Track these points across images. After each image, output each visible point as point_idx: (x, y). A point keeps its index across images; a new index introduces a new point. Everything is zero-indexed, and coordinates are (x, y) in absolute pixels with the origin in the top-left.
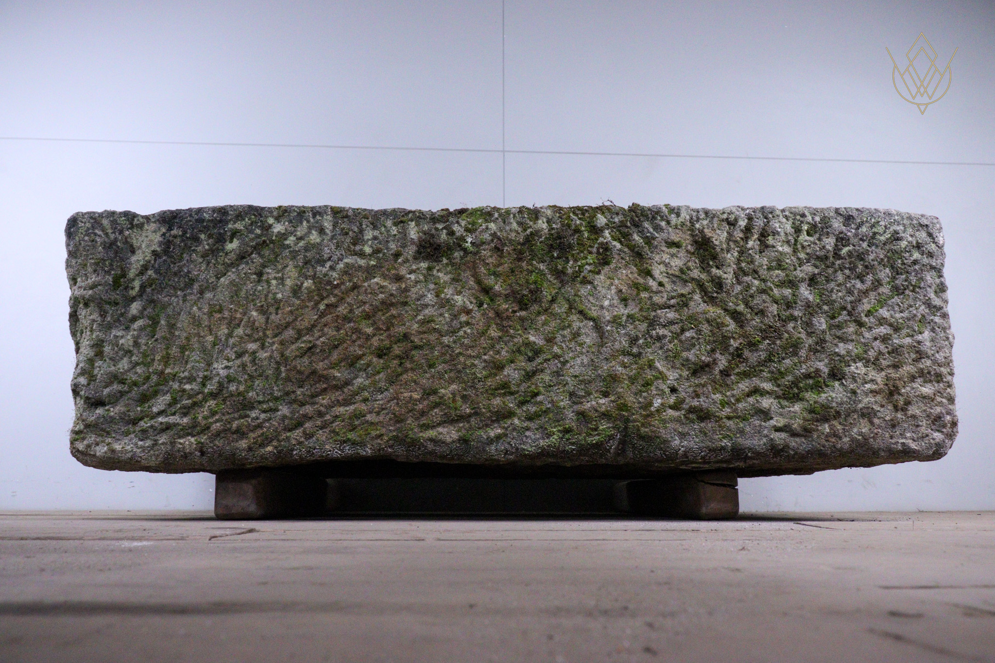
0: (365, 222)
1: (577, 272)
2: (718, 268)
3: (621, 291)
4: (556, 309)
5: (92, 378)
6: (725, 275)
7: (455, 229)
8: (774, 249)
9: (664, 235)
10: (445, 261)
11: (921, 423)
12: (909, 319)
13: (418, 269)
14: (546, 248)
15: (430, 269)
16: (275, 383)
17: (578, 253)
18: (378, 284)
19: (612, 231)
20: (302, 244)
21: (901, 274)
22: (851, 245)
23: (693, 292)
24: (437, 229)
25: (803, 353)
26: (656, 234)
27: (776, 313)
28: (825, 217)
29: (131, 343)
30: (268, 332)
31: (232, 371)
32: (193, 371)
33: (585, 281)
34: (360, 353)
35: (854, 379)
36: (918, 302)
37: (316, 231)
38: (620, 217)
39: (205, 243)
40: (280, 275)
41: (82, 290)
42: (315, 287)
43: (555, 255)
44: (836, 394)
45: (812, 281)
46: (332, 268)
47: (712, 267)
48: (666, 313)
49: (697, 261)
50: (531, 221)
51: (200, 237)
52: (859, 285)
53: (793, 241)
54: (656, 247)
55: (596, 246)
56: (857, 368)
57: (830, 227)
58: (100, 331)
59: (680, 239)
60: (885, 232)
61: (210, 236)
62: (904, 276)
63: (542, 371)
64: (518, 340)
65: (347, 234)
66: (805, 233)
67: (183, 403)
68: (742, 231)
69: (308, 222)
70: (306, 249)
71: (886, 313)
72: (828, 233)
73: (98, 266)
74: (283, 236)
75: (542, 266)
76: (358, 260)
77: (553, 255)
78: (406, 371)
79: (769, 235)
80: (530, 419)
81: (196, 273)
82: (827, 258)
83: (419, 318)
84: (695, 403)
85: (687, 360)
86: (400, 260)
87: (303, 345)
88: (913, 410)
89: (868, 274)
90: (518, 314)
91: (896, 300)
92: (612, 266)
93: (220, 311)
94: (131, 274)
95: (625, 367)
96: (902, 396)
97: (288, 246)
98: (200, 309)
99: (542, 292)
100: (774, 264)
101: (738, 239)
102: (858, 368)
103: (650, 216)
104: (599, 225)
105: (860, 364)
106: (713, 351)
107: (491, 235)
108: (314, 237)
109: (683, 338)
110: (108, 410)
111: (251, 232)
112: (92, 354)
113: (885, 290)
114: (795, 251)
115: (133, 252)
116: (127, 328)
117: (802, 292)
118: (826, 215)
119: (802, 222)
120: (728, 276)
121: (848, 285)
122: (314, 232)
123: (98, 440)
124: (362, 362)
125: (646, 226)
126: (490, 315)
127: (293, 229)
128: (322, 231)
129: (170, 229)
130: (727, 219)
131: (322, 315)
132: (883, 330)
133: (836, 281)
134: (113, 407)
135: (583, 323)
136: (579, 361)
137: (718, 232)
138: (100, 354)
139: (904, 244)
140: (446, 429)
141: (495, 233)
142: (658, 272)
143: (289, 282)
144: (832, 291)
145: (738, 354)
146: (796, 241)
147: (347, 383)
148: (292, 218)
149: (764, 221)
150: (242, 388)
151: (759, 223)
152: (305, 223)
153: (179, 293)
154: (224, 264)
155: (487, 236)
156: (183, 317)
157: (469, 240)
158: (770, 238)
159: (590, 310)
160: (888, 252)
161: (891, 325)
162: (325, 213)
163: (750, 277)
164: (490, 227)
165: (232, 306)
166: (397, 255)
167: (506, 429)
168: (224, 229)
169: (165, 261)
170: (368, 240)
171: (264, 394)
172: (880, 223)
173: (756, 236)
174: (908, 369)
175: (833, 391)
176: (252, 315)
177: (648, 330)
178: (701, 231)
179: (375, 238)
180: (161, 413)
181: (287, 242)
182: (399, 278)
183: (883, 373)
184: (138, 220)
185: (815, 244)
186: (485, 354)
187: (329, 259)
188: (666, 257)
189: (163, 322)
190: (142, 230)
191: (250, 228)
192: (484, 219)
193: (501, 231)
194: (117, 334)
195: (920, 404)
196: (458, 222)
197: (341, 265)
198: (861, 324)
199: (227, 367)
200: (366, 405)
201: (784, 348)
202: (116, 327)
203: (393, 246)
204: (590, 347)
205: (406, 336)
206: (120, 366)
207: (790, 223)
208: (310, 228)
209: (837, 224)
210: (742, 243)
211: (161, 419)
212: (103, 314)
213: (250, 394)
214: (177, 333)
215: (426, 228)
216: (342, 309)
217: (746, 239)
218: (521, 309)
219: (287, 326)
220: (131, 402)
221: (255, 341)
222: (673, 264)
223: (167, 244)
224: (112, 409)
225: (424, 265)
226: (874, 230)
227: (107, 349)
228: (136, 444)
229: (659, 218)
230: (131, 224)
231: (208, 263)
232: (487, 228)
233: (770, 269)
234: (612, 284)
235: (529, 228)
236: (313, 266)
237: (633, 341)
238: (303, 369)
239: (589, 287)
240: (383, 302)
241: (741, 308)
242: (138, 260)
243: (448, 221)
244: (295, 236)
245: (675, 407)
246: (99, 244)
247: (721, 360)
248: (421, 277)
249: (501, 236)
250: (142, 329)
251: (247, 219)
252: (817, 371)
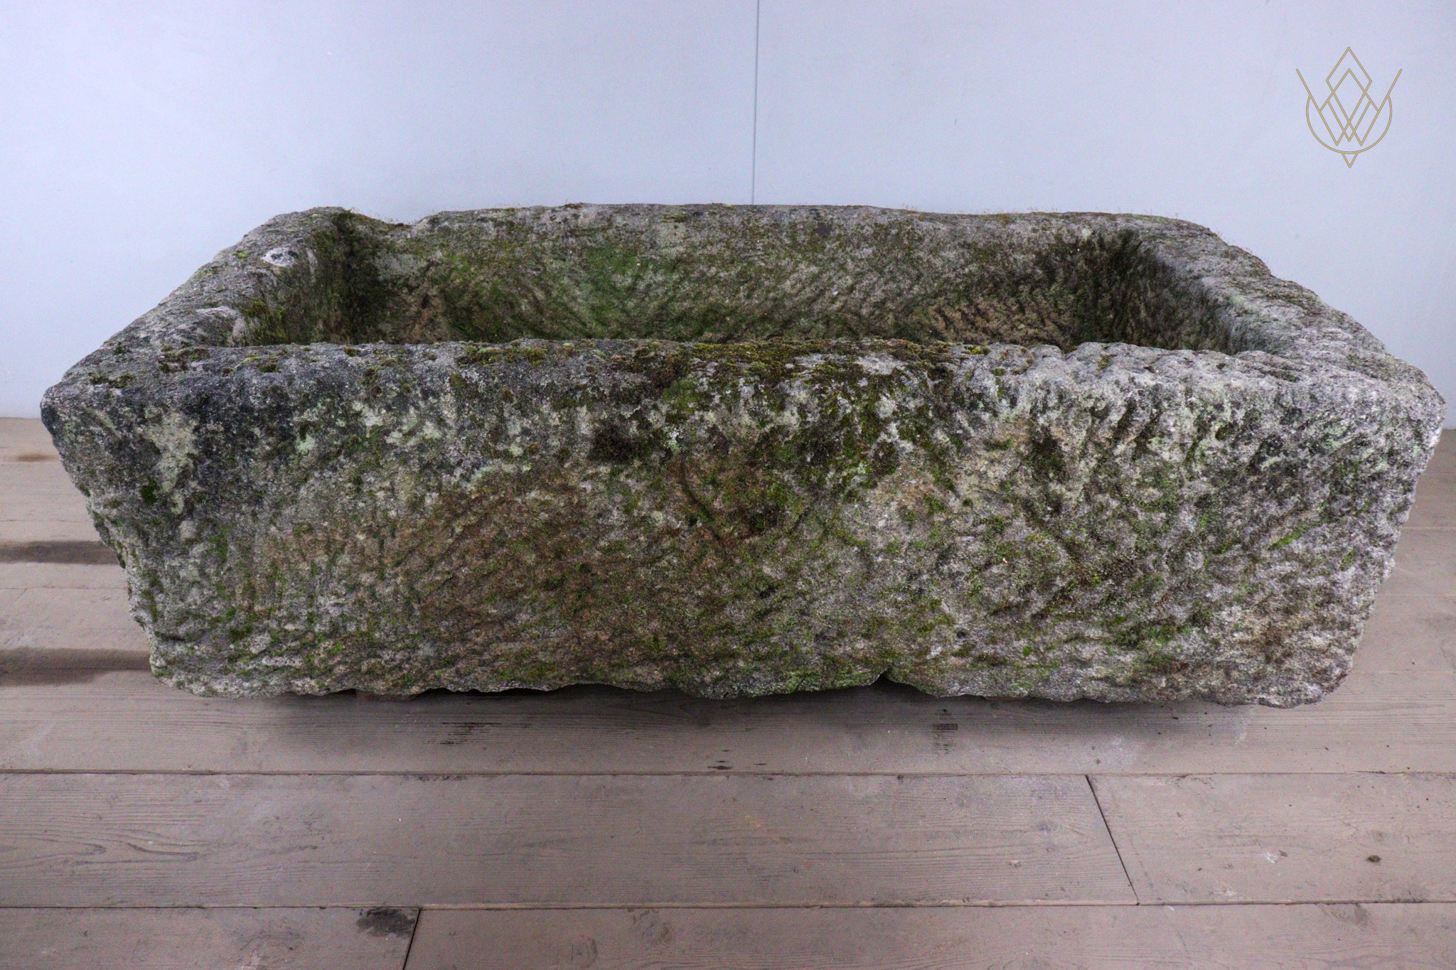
0: (507, 407)
1: (839, 485)
2: (1060, 481)
3: (905, 507)
4: (805, 533)
5: (156, 615)
6: (1068, 493)
7: (650, 420)
8: (1156, 458)
9: (985, 433)
10: (637, 463)
11: (1296, 677)
12: (1332, 553)
13: (597, 474)
14: (794, 449)
15: (613, 474)
16: (409, 620)
17: (844, 459)
18: (536, 500)
19: (903, 423)
20: (413, 442)
21: (1347, 494)
22: (1282, 454)
23: (1016, 516)
24: (622, 418)
25: (1157, 596)
26: (972, 431)
27: (1133, 545)
28: (1254, 410)
29: (196, 573)
30: (386, 561)
31: (345, 609)
32: (292, 610)
33: (851, 497)
34: (521, 586)
35: (1221, 627)
36: (1357, 530)
37: (431, 421)
38: (917, 401)
39: (264, 442)
40: (387, 484)
41: (103, 507)
42: (444, 501)
43: (809, 460)
44: (1189, 644)
45: (1203, 502)
46: (466, 478)
47: (1051, 481)
48: (968, 544)
49: (1029, 471)
50: (772, 410)
51: (252, 433)
52: (1273, 509)
53: (1189, 445)
54: (968, 450)
55: (874, 446)
56: (1230, 614)
57: (1257, 427)
58: (147, 558)
59: (1008, 437)
60: (1344, 434)
61: (270, 432)
62: (1349, 498)
63: (779, 610)
64: (746, 572)
65: (481, 426)
66: (1213, 435)
67: (289, 644)
68: (1111, 428)
69: (417, 408)
70: (421, 448)
71: (1301, 546)
72: (1250, 437)
73: (113, 476)
74: (383, 431)
75: (787, 476)
76: (504, 466)
77: (805, 459)
78: (586, 606)
79: (1154, 436)
80: (760, 659)
81: (262, 483)
82: (1235, 473)
83: (602, 543)
84: (988, 650)
85: (988, 599)
86: (567, 465)
87: (438, 578)
88: (1292, 663)
89: (1294, 494)
90: (747, 541)
91: (1325, 529)
92: (895, 476)
93: (310, 530)
94: (167, 486)
95: (897, 607)
96: (1283, 647)
97: (393, 446)
98: (280, 529)
99: (784, 511)
100: (1149, 480)
101: (1103, 441)
102: (1232, 615)
103: (967, 401)
104: (882, 416)
105: (1236, 608)
106: (1028, 587)
107: (709, 430)
108: (430, 431)
109: (987, 573)
110: (192, 648)
111: (331, 424)
112: (146, 586)
113: (1313, 514)
114: (1189, 460)
115: (158, 452)
116: (185, 554)
117: (1182, 518)
118: (1257, 407)
119: (1214, 418)
120: (1072, 494)
121: (1255, 511)
122: (428, 423)
123: (190, 677)
124: (525, 597)
125: (959, 417)
126: (706, 537)
127: (395, 419)
128: (440, 422)
129: (204, 420)
130: (1093, 408)
131: (461, 537)
132: (1287, 567)
133: (1240, 504)
134: (196, 644)
135: (844, 551)
136: (832, 598)
137: (1073, 430)
138: (155, 583)
139: (1367, 453)
140: (646, 669)
141: (715, 427)
142: (966, 487)
143: (403, 497)
144: (1229, 516)
145: (1064, 595)
146: (1195, 445)
147: (510, 617)
148: (390, 402)
149: (1152, 414)
150: (364, 628)
151: (1142, 417)
152: (412, 410)
153: (244, 507)
154: (299, 468)
155: (702, 433)
156: (259, 540)
157: (675, 435)
158: (1155, 440)
159: (855, 532)
160: (1338, 461)
161: (1301, 561)
162: (442, 390)
163: (1108, 495)
164: (706, 418)
165: (326, 524)
166: (563, 455)
167: (727, 671)
168: (288, 423)
169: (209, 467)
170: (515, 436)
171: (395, 633)
172: (1342, 423)
173: (1132, 437)
174: (1306, 616)
175: (1186, 640)
176: (358, 540)
177: (937, 564)
178: (1046, 430)
179: (525, 432)
180: (263, 653)
181: (389, 441)
182: (566, 489)
183: (1266, 620)
184: (150, 412)
185: (1224, 452)
186: (699, 588)
187: (459, 464)
188: (982, 465)
189: (232, 548)
190: (160, 425)
191: (327, 417)
192: (698, 401)
193: (724, 423)
194: (173, 564)
195: (1305, 656)
196: (655, 407)
197: (478, 475)
198: (1255, 559)
199: (336, 605)
200: (537, 643)
201: (1133, 589)
202: (168, 552)
203: (555, 443)
204: (850, 580)
205: (585, 568)
206: (190, 600)
207: (1194, 416)
208: (422, 418)
209: (1269, 425)
210: (1107, 446)
211: (264, 661)
212: (143, 535)
213: (377, 635)
214: (256, 560)
215: (605, 415)
216: (488, 532)
217: (1116, 439)
218: (752, 533)
219: (412, 551)
220: (218, 641)
221: (370, 570)
222: (990, 474)
223: (206, 446)
224: (196, 647)
225: (604, 469)
226: (1329, 430)
227: (166, 582)
228: (241, 686)
229: (981, 405)
230: (142, 416)
231: (276, 470)
232: (702, 420)
233: (1141, 485)
234: (893, 499)
235: (768, 422)
236: (435, 473)
237: (912, 576)
238: (443, 606)
239: (856, 506)
240: (548, 524)
241: (1083, 536)
242: (169, 468)
243: (638, 402)
244: (400, 431)
245: (959, 654)
246: (103, 447)
247: (1036, 602)
248: (602, 487)
249: (724, 433)
250: (203, 556)
251: (319, 405)
252: (1172, 617)
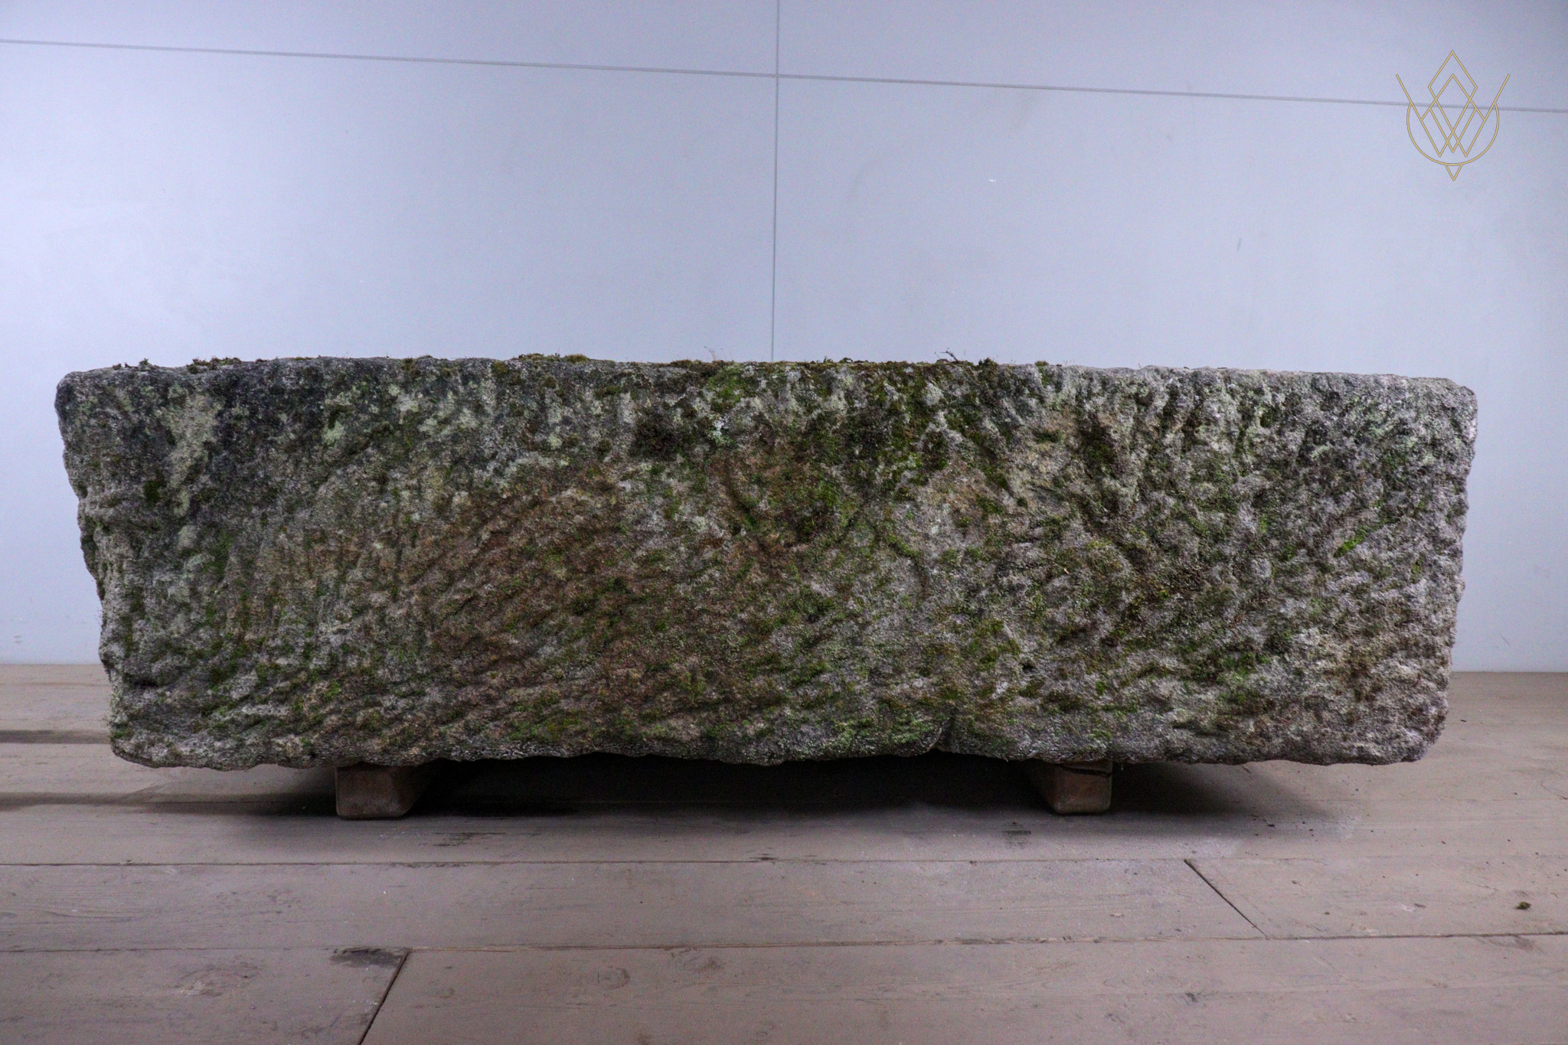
0: (549, 393)
1: (890, 481)
2: (1113, 476)
3: (957, 511)
4: (855, 540)
5: (130, 647)
6: (1124, 489)
7: (695, 407)
8: (1206, 448)
9: (1033, 421)
10: (680, 459)
11: (1391, 719)
12: (1399, 561)
13: (637, 472)
14: (842, 440)
15: (655, 472)
16: (418, 654)
17: (894, 451)
18: (572, 499)
19: (950, 412)
20: (447, 431)
21: (1400, 490)
22: (1328, 443)
23: (1072, 516)
24: (666, 406)
25: (1230, 613)
26: (1020, 419)
27: (1196, 551)
28: (1294, 394)
29: (186, 592)
30: (401, 576)
31: (349, 637)
32: (288, 638)
33: (902, 497)
34: (548, 608)
35: (1302, 653)
36: (1419, 534)
37: (469, 408)
38: (964, 388)
39: (289, 429)
40: (414, 482)
41: (98, 508)
42: (473, 502)
43: (857, 452)
44: (1271, 675)
45: (1260, 499)
46: (498, 473)
47: (1104, 476)
48: (1026, 549)
49: (1082, 465)
50: (819, 395)
51: (279, 419)
52: (1331, 507)
53: (1237, 434)
54: (1018, 441)
55: (923, 437)
56: (1309, 637)
57: (1299, 412)
58: (134, 572)
59: (1057, 427)
60: (1385, 421)
61: (297, 418)
62: (1403, 494)
63: (829, 637)
64: (794, 589)
65: (520, 414)
66: (1258, 421)
67: (277, 685)
68: (1158, 415)
69: (456, 393)
70: (455, 439)
71: (1366, 552)
72: (1294, 423)
73: (118, 468)
74: (416, 418)
75: (835, 472)
76: (540, 458)
77: (853, 452)
78: (619, 635)
79: (1200, 424)
80: (809, 706)
81: (278, 479)
82: (1287, 463)
83: (639, 553)
84: (1059, 687)
85: (1053, 621)
86: (607, 459)
87: (457, 597)
88: (1384, 700)
89: (1348, 489)
90: (795, 549)
91: (1386, 530)
92: (947, 471)
93: (323, 539)
94: (174, 481)
95: (957, 632)
96: (1371, 678)
97: (426, 435)
98: (290, 537)
99: (833, 513)
100: (1202, 472)
101: (1151, 429)
102: (1311, 637)
103: (1013, 388)
104: (929, 403)
105: (1314, 630)
106: (1094, 607)
107: (754, 418)
108: (467, 419)
109: (1049, 588)
110: (163, 695)
111: (363, 409)
112: (126, 609)
113: (1371, 514)
114: (1238, 451)
115: (172, 443)
116: (178, 568)
117: (1241, 518)
118: (1296, 391)
119: (1256, 403)
120: (1128, 491)
121: (1313, 508)
122: (465, 410)
123: (152, 737)
124: (552, 622)
125: (1006, 404)
126: (751, 547)
127: (432, 405)
128: (478, 409)
129: (229, 405)
130: (1137, 394)
131: (486, 547)
132: (1357, 578)
133: (1296, 501)
134: (169, 690)
135: (897, 563)
136: (886, 622)
137: (1120, 417)
138: (138, 608)
139: (1411, 441)
140: (681, 722)
141: (761, 415)
142: (1018, 482)
143: (430, 495)
144: (1288, 516)
145: (1131, 615)
146: (1242, 434)
147: (530, 652)
148: (428, 385)
149: (1195, 400)
150: (366, 663)
151: (1187, 403)
152: (450, 395)
153: (254, 510)
154: (322, 463)
155: (747, 421)
156: (265, 550)
157: (719, 425)
158: (1201, 428)
159: (908, 541)
160: (1385, 453)
161: (1370, 570)
162: (483, 375)
163: (1163, 492)
164: (752, 404)
165: (340, 532)
166: (602, 450)
167: (772, 722)
168: (319, 406)
169: (226, 459)
170: (555, 424)
171: (401, 670)
172: (1381, 407)
173: (1179, 426)
174: (1387, 638)
175: (1268, 671)
176: (375, 548)
177: (996, 577)
178: (1093, 416)
179: (566, 421)
180: (244, 700)
181: (423, 429)
182: (605, 489)
183: (1348, 644)
184: (175, 391)
185: (1272, 440)
186: (742, 611)
187: (493, 457)
188: (1033, 458)
189: (233, 559)
190: (182, 407)
191: (361, 402)
192: (744, 388)
193: (770, 411)
194: (163, 579)
195: (1395, 690)
196: (700, 394)
197: (513, 469)
198: (1324, 568)
199: (340, 631)
200: (560, 686)
201: (1201, 605)
202: (160, 565)
203: (595, 434)
204: (904, 600)
205: (619, 583)
206: (173, 628)
207: (1236, 403)
208: (460, 403)
209: (1311, 409)
210: (1156, 436)
211: (245, 710)
212: (136, 545)
213: (380, 672)
214: (257, 576)
215: (649, 403)
216: (517, 540)
217: (1163, 429)
218: (799, 541)
219: (431, 564)
220: (196, 683)
221: (382, 589)
222: (1043, 469)
223: (227, 432)
224: (168, 693)
225: (645, 466)
226: (1369, 417)
227: (149, 602)
228: (211, 746)
229: (1027, 392)
230: (164, 397)
231: (297, 463)
232: (748, 406)
233: (1195, 479)
234: (944, 500)
235: (816, 407)
236: (467, 468)
237: (972, 591)
238: (459, 633)
239: (908, 506)
240: (582, 529)
241: (1144, 542)
242: (182, 458)
243: (683, 390)
244: (435, 417)
245: (1027, 693)
246: (115, 432)
247: (1103, 623)
248: (642, 487)
249: (771, 421)
250: (200, 570)
251: (354, 388)
252: (1249, 640)
